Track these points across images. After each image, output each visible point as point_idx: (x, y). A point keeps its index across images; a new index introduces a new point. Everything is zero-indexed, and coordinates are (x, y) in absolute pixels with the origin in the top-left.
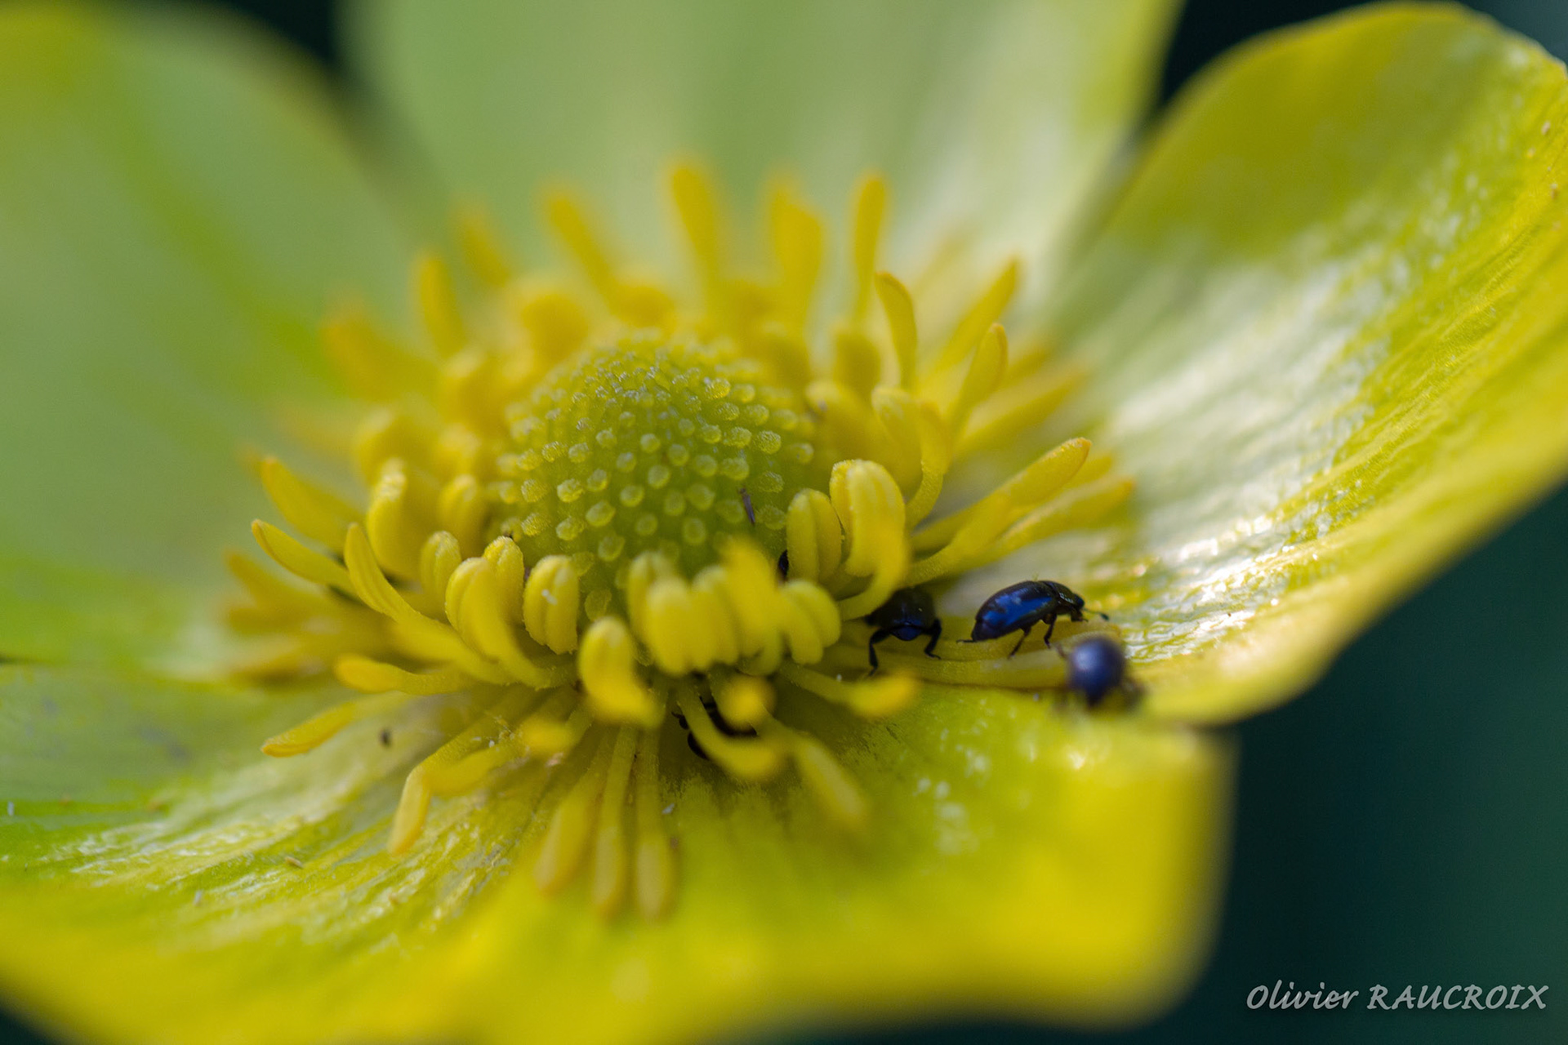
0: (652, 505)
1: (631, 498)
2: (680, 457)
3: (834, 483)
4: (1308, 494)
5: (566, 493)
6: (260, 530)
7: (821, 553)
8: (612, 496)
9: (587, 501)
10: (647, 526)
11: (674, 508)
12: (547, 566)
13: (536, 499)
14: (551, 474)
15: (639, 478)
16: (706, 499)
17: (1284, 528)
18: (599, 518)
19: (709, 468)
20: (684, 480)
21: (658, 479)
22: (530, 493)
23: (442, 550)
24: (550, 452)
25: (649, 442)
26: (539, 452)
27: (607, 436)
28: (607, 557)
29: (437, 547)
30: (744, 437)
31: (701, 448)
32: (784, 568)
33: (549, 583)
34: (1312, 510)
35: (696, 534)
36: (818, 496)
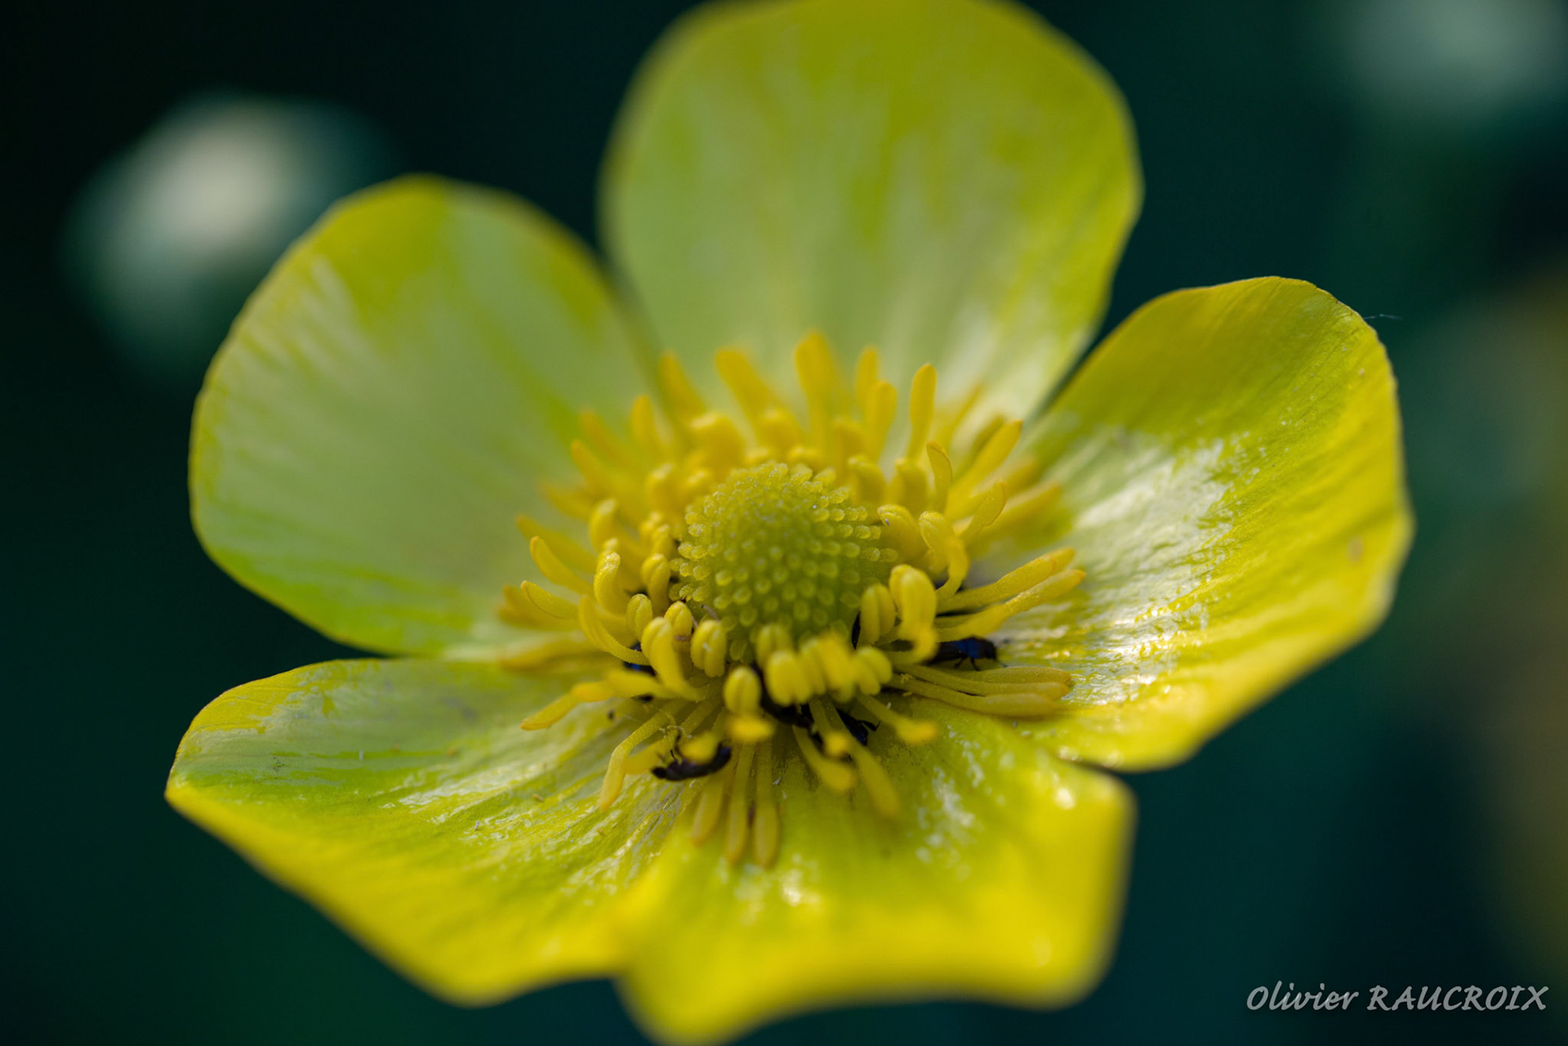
0: (776, 592)
1: (762, 588)
2: (795, 563)
3: (893, 580)
4: (1195, 595)
5: (721, 580)
6: (526, 588)
7: (882, 623)
8: (751, 584)
9: (734, 587)
10: (771, 606)
11: (789, 596)
12: (706, 627)
13: (702, 578)
14: (714, 565)
15: (768, 574)
16: (810, 591)
17: (1178, 616)
18: (741, 598)
19: (813, 571)
20: (797, 577)
21: (780, 577)
22: (698, 574)
23: (641, 606)
24: (712, 550)
25: (776, 553)
26: (706, 547)
27: (748, 546)
28: (746, 622)
29: (638, 605)
30: (836, 549)
31: (808, 556)
32: (856, 638)
33: (707, 639)
34: (1197, 608)
35: (802, 614)
36: (882, 589)
